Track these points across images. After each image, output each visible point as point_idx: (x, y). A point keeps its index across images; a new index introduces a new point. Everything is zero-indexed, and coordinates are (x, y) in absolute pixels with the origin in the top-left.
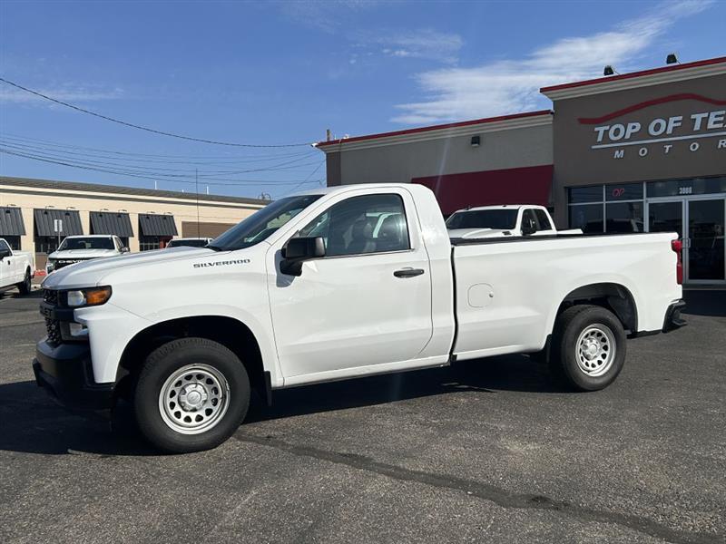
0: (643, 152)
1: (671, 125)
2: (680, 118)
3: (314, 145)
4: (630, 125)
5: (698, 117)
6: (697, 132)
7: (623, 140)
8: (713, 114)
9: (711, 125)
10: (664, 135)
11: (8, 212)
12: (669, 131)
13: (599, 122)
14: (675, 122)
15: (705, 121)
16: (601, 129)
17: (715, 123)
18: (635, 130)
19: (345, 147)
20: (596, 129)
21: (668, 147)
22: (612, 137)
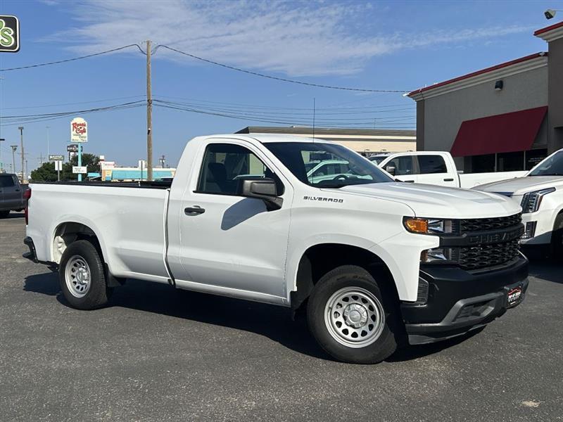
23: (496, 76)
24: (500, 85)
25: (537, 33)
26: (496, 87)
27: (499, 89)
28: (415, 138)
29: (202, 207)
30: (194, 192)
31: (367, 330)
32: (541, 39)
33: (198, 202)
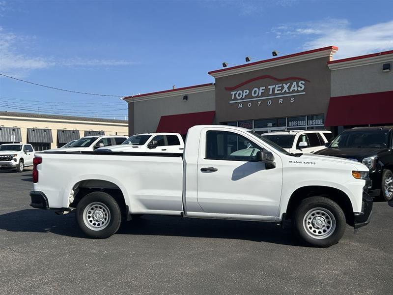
0: (250, 105)
1: (261, 91)
2: (264, 88)
3: (122, 98)
4: (245, 91)
5: (271, 87)
6: (270, 95)
7: (241, 99)
8: (277, 86)
9: (276, 92)
10: (258, 96)
11: (14, 130)
12: (260, 95)
13: (233, 89)
14: (262, 90)
15: (274, 89)
16: (233, 93)
17: (278, 90)
18: (246, 94)
19: (136, 100)
20: (232, 93)
21: (259, 102)
22: (238, 98)
23: (184, 93)
24: (186, 98)
25: (210, 73)
26: (184, 99)
27: (185, 100)
28: (128, 124)
29: (214, 168)
30: (204, 158)
31: (326, 229)
32: (211, 76)
33: (212, 165)
